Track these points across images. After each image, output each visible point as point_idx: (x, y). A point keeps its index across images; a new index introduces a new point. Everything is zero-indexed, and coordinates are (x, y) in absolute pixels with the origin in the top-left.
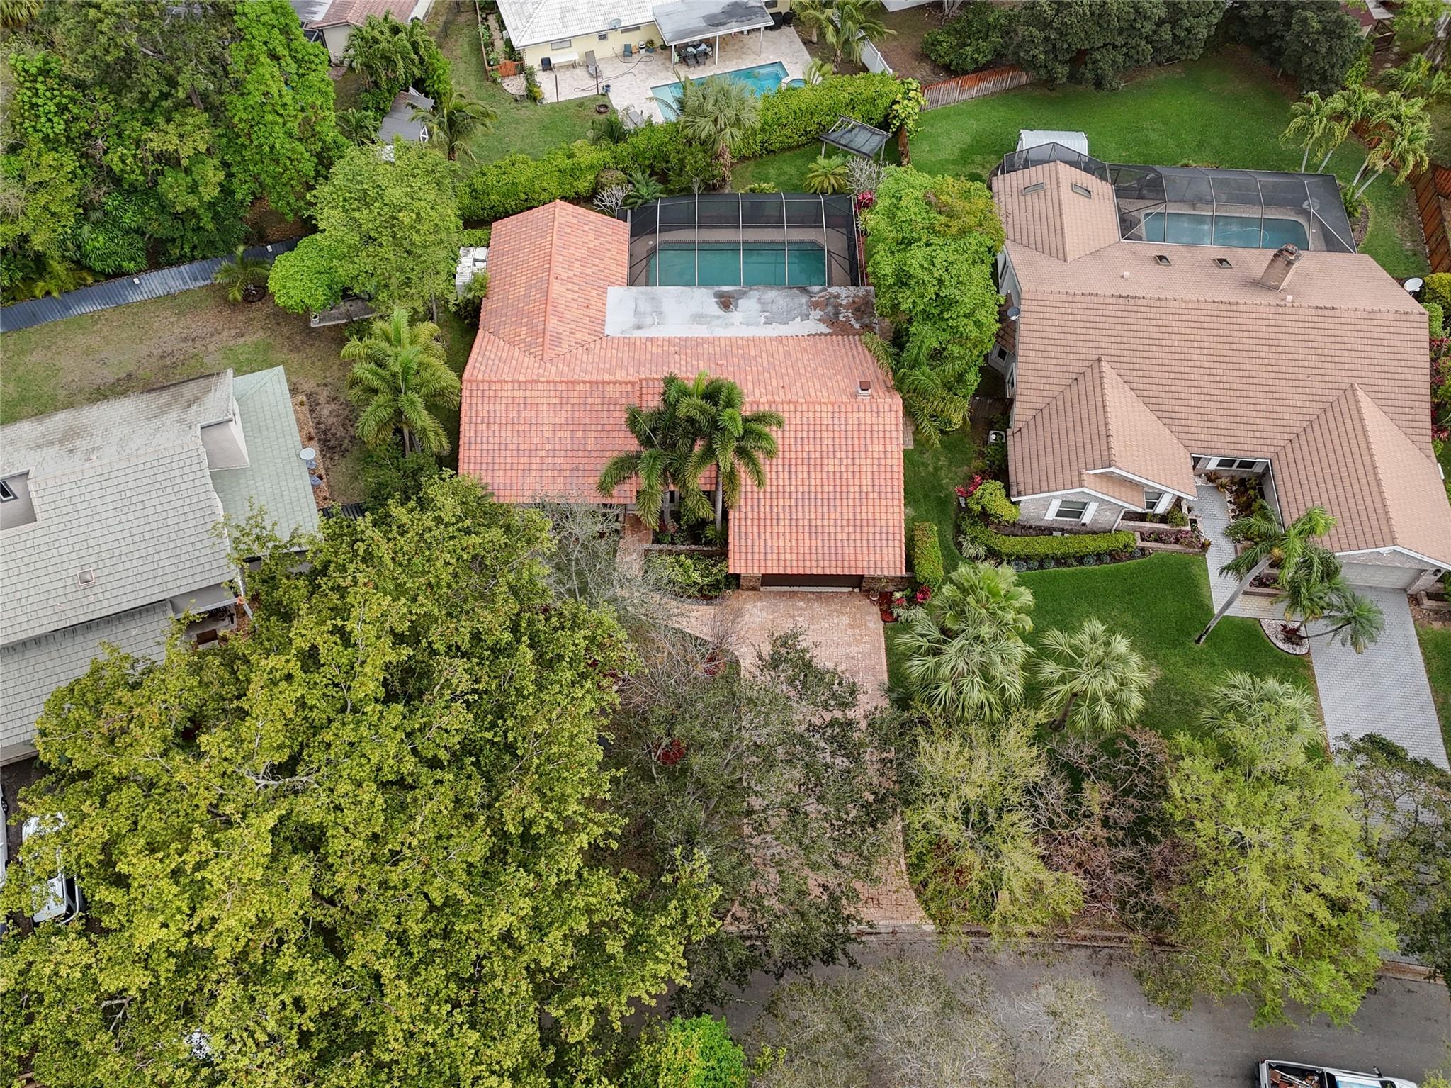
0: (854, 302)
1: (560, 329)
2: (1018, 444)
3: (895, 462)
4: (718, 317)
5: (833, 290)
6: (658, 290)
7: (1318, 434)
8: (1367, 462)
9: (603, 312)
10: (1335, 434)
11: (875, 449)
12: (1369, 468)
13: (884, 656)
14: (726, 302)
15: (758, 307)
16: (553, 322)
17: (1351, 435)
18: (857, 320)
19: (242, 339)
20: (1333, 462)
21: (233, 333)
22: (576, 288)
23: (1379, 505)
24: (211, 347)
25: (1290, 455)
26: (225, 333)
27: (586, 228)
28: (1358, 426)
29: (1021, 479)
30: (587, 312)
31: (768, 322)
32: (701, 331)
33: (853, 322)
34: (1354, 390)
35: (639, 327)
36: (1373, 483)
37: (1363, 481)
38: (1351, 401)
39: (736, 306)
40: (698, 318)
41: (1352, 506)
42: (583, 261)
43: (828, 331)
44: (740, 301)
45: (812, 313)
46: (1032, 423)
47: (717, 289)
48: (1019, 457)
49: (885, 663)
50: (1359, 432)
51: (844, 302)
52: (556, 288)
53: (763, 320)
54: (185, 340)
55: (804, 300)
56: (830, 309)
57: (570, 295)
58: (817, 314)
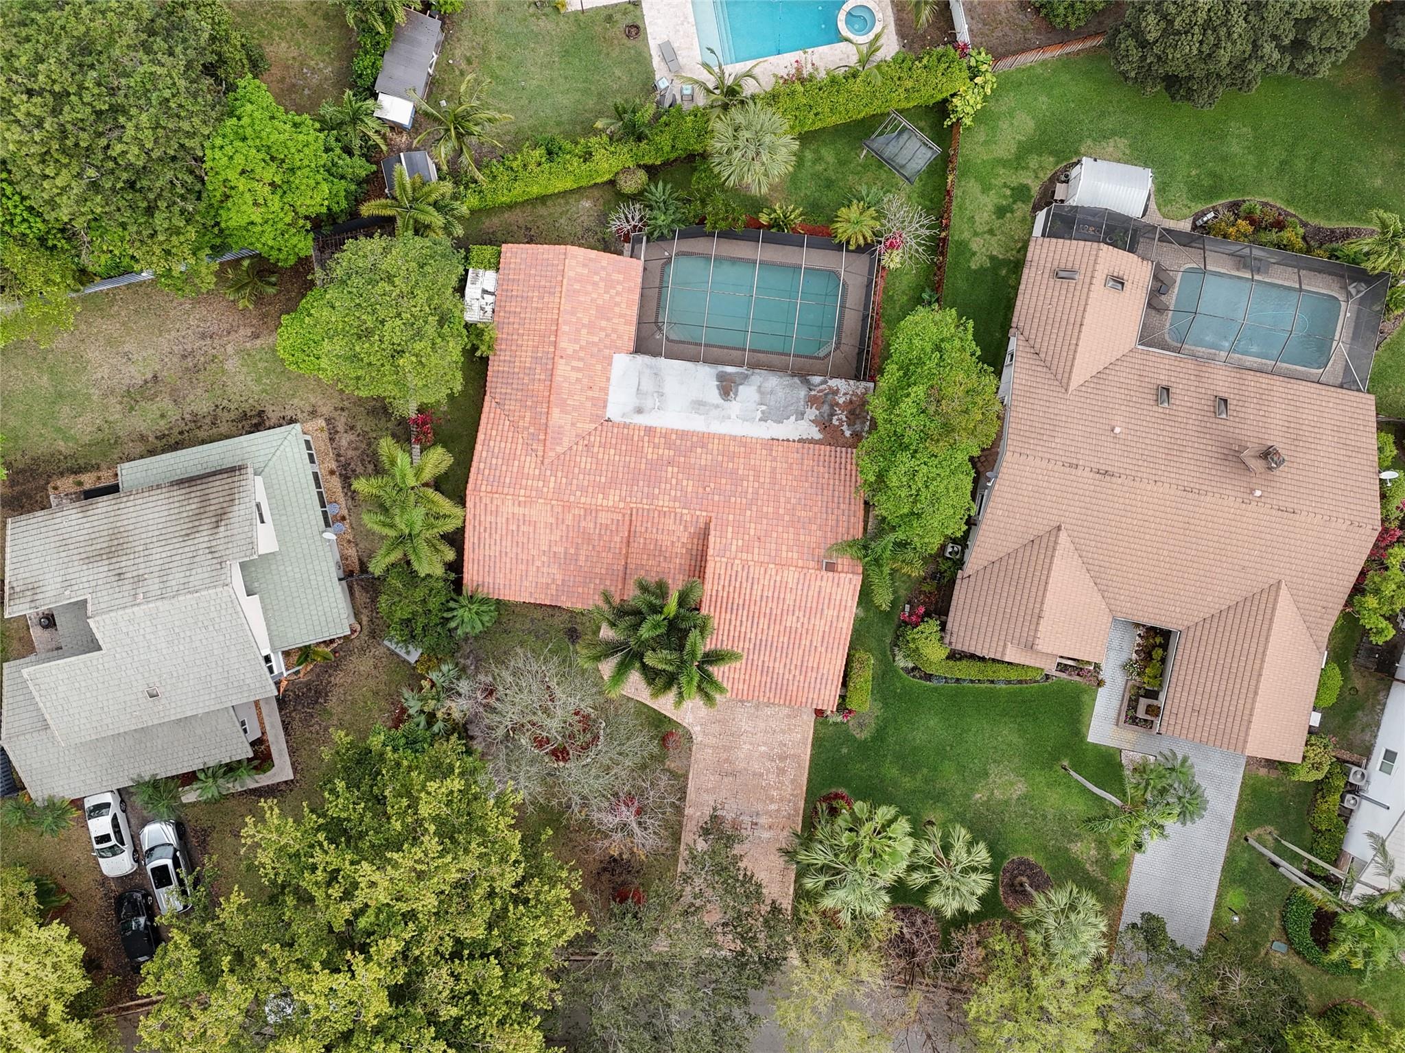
0: (851, 402)
1: (562, 422)
2: (963, 591)
3: (845, 626)
4: (717, 406)
5: (834, 383)
6: (662, 362)
7: (1230, 621)
8: (1257, 667)
9: (605, 390)
10: (1243, 626)
11: (830, 613)
12: (1255, 673)
13: (809, 746)
14: (727, 388)
15: (756, 397)
16: (556, 413)
17: (1256, 634)
18: (849, 425)
19: (258, 342)
20: (1230, 655)
21: (249, 332)
22: (581, 364)
23: (1247, 712)
24: (230, 349)
25: (1198, 634)
26: (242, 332)
27: (596, 278)
28: (1265, 627)
29: (955, 630)
30: (590, 393)
31: (763, 419)
32: (696, 424)
33: (845, 428)
34: (1279, 588)
35: (639, 411)
36: (1252, 688)
37: (1245, 684)
38: (1271, 599)
39: (736, 395)
40: (699, 405)
41: (1226, 704)
42: (591, 327)
43: (818, 436)
44: (741, 387)
45: (808, 410)
46: (981, 573)
47: (721, 368)
48: (960, 606)
49: (809, 753)
50: (1264, 633)
51: (841, 401)
52: (562, 368)
53: (759, 415)
54: (203, 336)
55: (803, 393)
56: (826, 408)
57: (574, 375)
58: (812, 413)
